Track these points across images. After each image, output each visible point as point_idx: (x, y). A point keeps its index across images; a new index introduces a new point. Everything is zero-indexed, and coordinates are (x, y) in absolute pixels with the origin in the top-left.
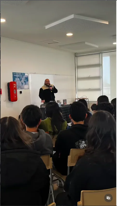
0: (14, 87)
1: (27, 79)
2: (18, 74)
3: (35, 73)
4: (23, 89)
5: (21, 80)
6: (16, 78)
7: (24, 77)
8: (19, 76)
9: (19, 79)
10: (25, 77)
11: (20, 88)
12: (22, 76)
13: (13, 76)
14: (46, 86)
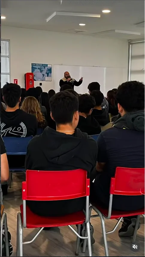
0: (30, 78)
1: (50, 70)
2: (39, 65)
3: (62, 65)
4: (45, 81)
5: (41, 71)
6: (35, 70)
7: (46, 68)
8: (39, 67)
9: (39, 70)
10: (48, 69)
11: (40, 80)
12: (43, 67)
13: (32, 67)
14: (65, 78)
